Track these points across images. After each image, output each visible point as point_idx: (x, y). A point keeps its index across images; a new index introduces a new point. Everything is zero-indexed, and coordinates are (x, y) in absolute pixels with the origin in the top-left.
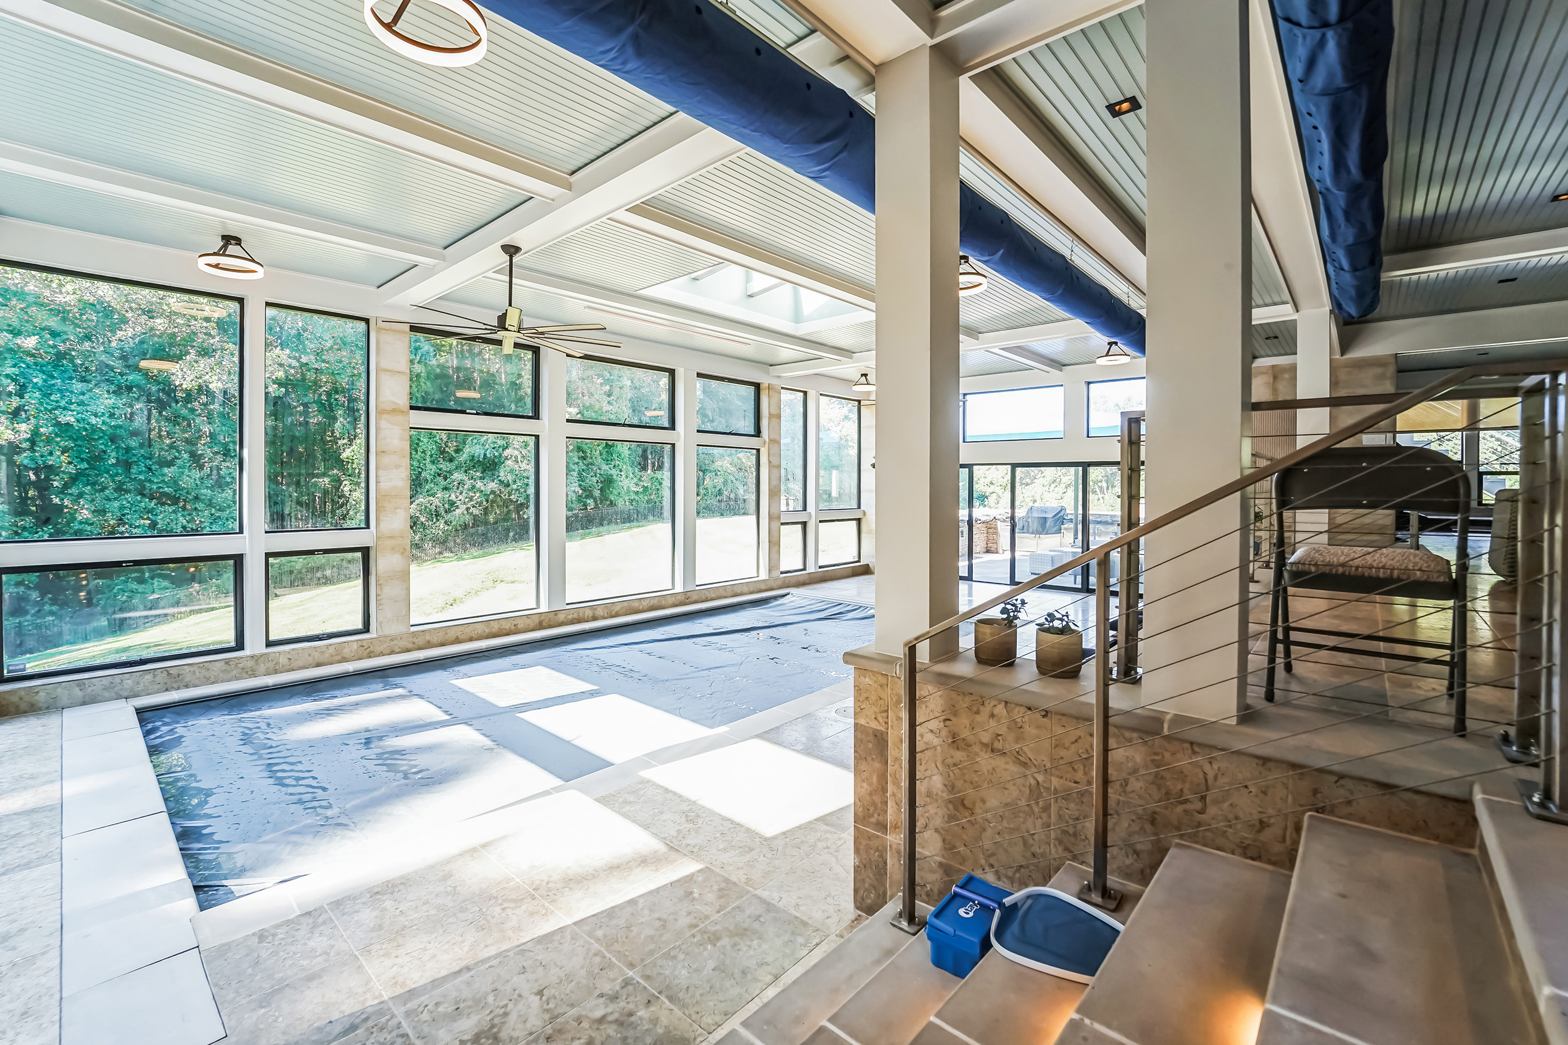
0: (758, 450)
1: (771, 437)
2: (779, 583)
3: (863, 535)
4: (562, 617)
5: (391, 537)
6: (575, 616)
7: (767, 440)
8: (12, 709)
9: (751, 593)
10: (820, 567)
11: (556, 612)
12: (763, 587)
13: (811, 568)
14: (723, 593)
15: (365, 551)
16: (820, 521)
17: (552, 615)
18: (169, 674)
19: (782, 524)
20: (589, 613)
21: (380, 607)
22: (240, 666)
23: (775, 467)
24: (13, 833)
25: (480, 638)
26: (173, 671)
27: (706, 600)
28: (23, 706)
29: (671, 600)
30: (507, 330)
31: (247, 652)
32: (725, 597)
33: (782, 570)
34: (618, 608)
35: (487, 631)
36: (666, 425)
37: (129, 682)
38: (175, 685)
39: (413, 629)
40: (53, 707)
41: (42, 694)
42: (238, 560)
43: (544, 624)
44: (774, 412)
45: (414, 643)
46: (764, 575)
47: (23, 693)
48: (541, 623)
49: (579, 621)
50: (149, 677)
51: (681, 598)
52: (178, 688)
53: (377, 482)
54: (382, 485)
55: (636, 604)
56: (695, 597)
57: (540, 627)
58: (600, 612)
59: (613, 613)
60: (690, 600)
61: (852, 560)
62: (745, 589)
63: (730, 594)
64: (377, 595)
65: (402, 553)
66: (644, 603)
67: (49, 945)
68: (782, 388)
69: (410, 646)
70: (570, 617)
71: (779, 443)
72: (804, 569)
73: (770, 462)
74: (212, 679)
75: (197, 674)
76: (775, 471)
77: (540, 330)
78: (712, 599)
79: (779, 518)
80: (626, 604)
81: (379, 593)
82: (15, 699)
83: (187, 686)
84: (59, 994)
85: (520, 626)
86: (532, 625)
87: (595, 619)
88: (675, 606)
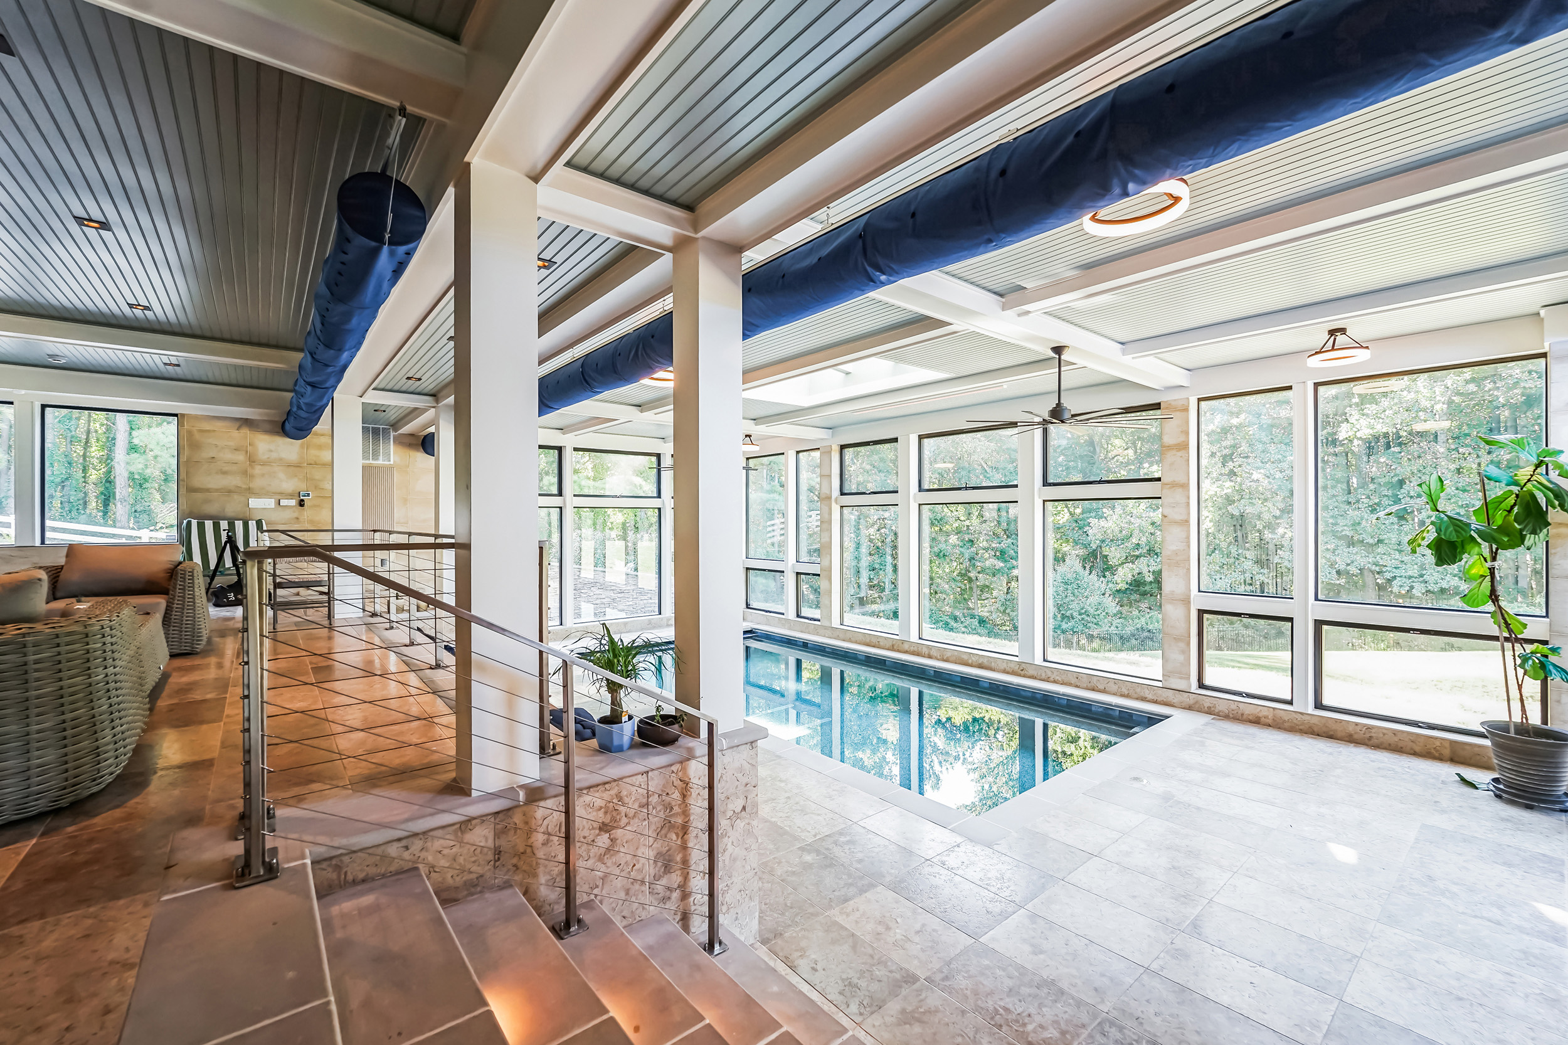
6: (916, 649)
9: (1122, 696)
12: (1150, 697)
14: (1073, 681)
15: (819, 577)
17: (900, 643)
32: (1077, 686)
34: (949, 654)
48: (893, 646)
49: (918, 654)
55: (965, 657)
56: (1031, 672)
58: (934, 653)
62: (1114, 688)
69: (832, 635)
70: (912, 648)
78: (1055, 682)
87: (930, 657)
88: (1005, 672)
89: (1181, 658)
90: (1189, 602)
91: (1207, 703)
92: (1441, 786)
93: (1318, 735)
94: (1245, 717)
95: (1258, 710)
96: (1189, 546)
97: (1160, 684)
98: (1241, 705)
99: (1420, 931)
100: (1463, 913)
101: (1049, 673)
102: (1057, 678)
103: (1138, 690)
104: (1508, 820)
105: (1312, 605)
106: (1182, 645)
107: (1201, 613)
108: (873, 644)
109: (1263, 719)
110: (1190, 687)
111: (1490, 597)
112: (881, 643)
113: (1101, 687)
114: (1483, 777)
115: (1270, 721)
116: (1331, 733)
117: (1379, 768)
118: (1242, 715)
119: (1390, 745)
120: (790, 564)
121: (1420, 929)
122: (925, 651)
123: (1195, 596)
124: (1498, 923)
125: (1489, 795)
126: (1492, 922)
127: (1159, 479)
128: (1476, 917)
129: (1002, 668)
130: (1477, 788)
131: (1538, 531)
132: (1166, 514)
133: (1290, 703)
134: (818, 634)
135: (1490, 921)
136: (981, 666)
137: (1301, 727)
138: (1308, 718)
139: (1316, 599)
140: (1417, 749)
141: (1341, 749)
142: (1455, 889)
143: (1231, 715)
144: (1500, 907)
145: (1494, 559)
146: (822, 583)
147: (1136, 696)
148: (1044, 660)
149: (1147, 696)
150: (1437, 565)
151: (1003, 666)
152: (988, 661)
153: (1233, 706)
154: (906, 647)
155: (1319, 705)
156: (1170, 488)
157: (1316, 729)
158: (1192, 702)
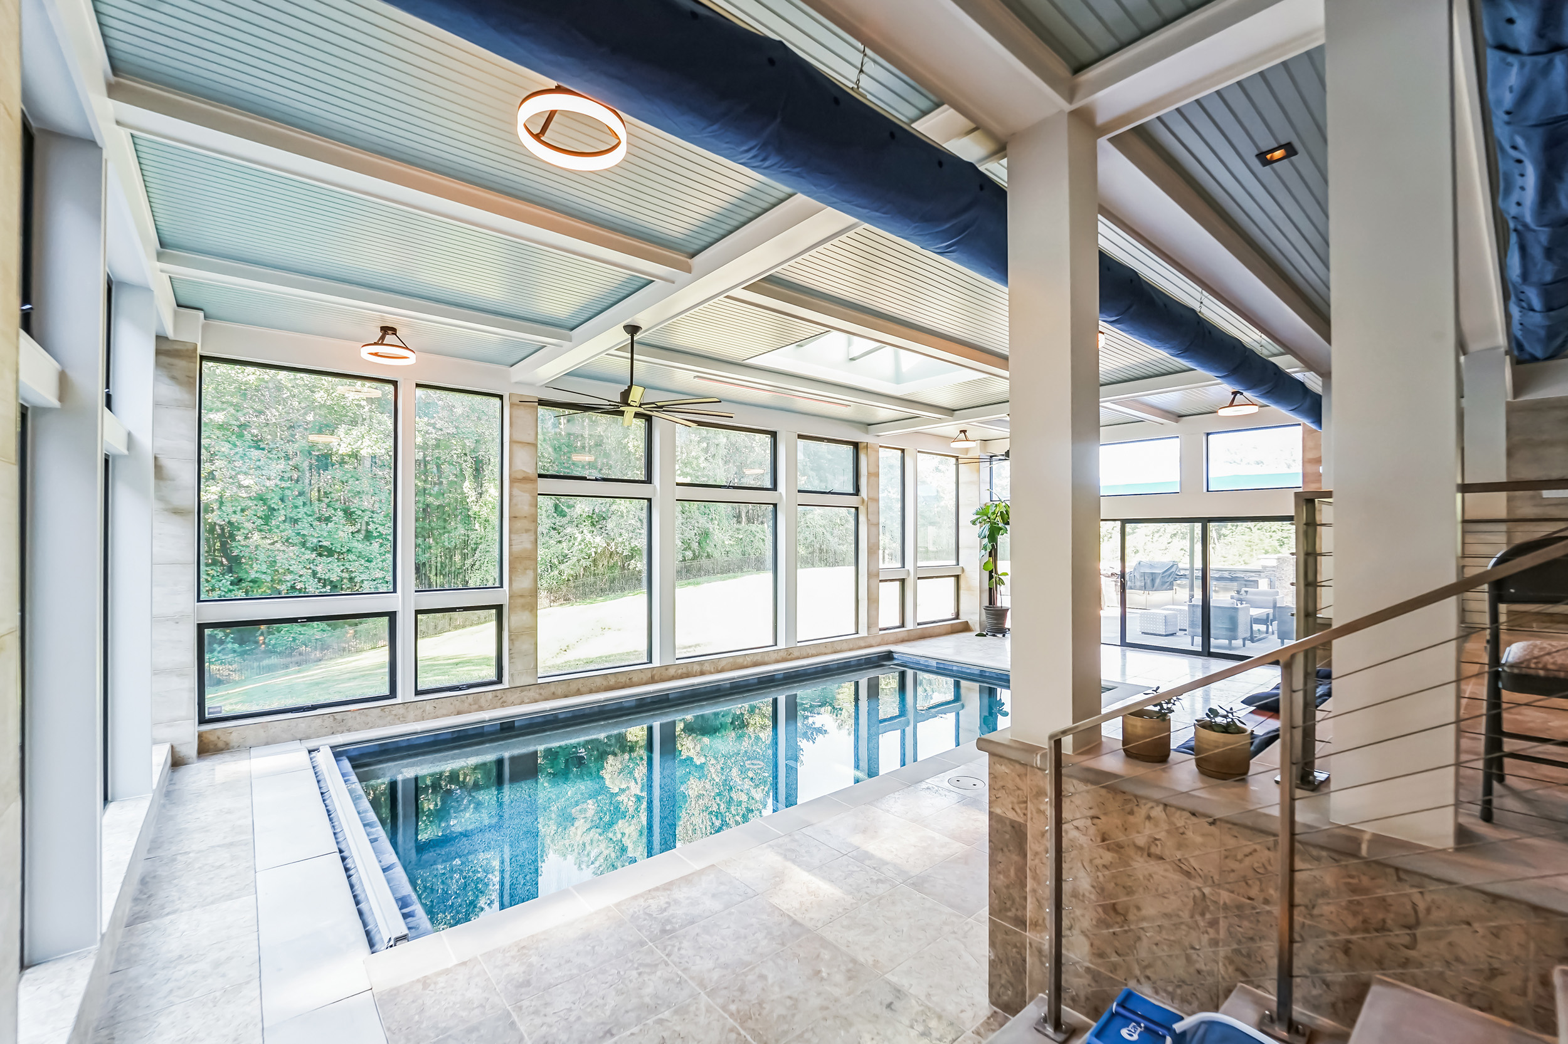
0: (857, 509)
1: (870, 496)
2: (878, 640)
3: (962, 592)
4: (672, 671)
5: (522, 596)
7: (866, 499)
8: (212, 747)
9: (851, 650)
10: (919, 624)
11: (667, 667)
12: (863, 644)
13: (910, 625)
14: (824, 650)
15: (499, 608)
16: (919, 578)
17: (663, 670)
18: (335, 719)
19: (881, 581)
20: (697, 668)
21: (512, 660)
22: (394, 713)
23: (874, 525)
24: (218, 864)
25: (598, 691)
26: (338, 717)
27: (808, 657)
28: (221, 745)
29: (774, 656)
30: (629, 405)
31: (399, 700)
32: (826, 654)
33: (881, 626)
35: (605, 683)
36: (769, 485)
37: (303, 725)
38: (339, 729)
39: (540, 681)
40: (244, 748)
41: (234, 735)
42: (392, 616)
43: (656, 678)
44: (872, 470)
45: (541, 694)
46: (863, 633)
47: (219, 733)
50: (319, 721)
51: (783, 654)
52: (342, 732)
53: (510, 545)
54: (515, 548)
55: (740, 660)
56: (796, 654)
57: (653, 681)
58: (707, 667)
59: (719, 669)
60: (792, 656)
61: (951, 617)
62: (845, 646)
63: (830, 651)
64: (510, 650)
65: (531, 611)
66: (748, 659)
67: (250, 975)
68: (880, 446)
69: (537, 696)
70: (680, 671)
71: (877, 500)
72: (903, 625)
73: (868, 520)
74: (370, 725)
75: (358, 719)
76: (873, 529)
77: (659, 404)
78: (813, 656)
79: (878, 575)
80: (731, 660)
81: (511, 647)
82: (213, 738)
83: (349, 730)
84: (261, 1024)
85: (635, 679)
86: (645, 679)
87: (702, 673)
88: (777, 662)
136: (755, 665)
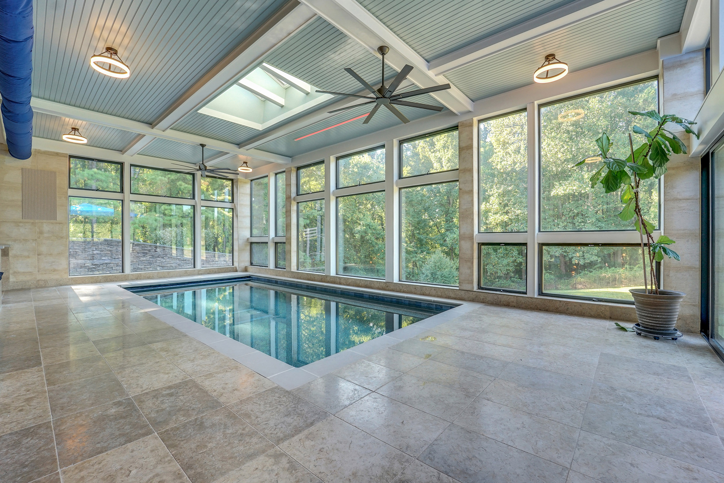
6: (335, 280)
78: (404, 292)
88: (379, 289)
89: (468, 271)
90: (473, 238)
91: (482, 296)
92: (608, 331)
93: (540, 310)
94: (502, 303)
95: (509, 298)
96: (473, 205)
97: (458, 288)
98: (500, 296)
99: (614, 434)
100: (639, 414)
101: (401, 287)
102: (405, 289)
103: (446, 293)
104: (648, 347)
105: (537, 234)
106: (469, 264)
107: (480, 245)
108: (311, 279)
109: (511, 303)
110: (473, 288)
111: (635, 211)
112: (316, 278)
113: (427, 293)
114: (630, 326)
115: (514, 304)
116: (547, 308)
117: (573, 324)
118: (500, 301)
119: (578, 312)
120: (271, 238)
121: (613, 432)
122: (338, 280)
123: (476, 235)
124: (665, 420)
125: (634, 334)
126: (661, 419)
127: (458, 169)
128: (648, 416)
129: (377, 286)
130: (627, 331)
131: (663, 165)
132: (461, 188)
133: (526, 293)
134: (284, 276)
135: (658, 418)
136: (366, 287)
137: (531, 306)
138: (535, 300)
139: (539, 231)
140: (592, 313)
141: (552, 316)
142: (629, 395)
143: (495, 303)
144: (662, 406)
145: (638, 187)
146: (287, 246)
147: (445, 296)
148: (400, 281)
149: (451, 295)
150: (606, 192)
151: (377, 285)
152: (370, 283)
153: (496, 297)
154: (328, 279)
155: (541, 293)
156: (463, 172)
157: (539, 307)
158: (474, 297)
